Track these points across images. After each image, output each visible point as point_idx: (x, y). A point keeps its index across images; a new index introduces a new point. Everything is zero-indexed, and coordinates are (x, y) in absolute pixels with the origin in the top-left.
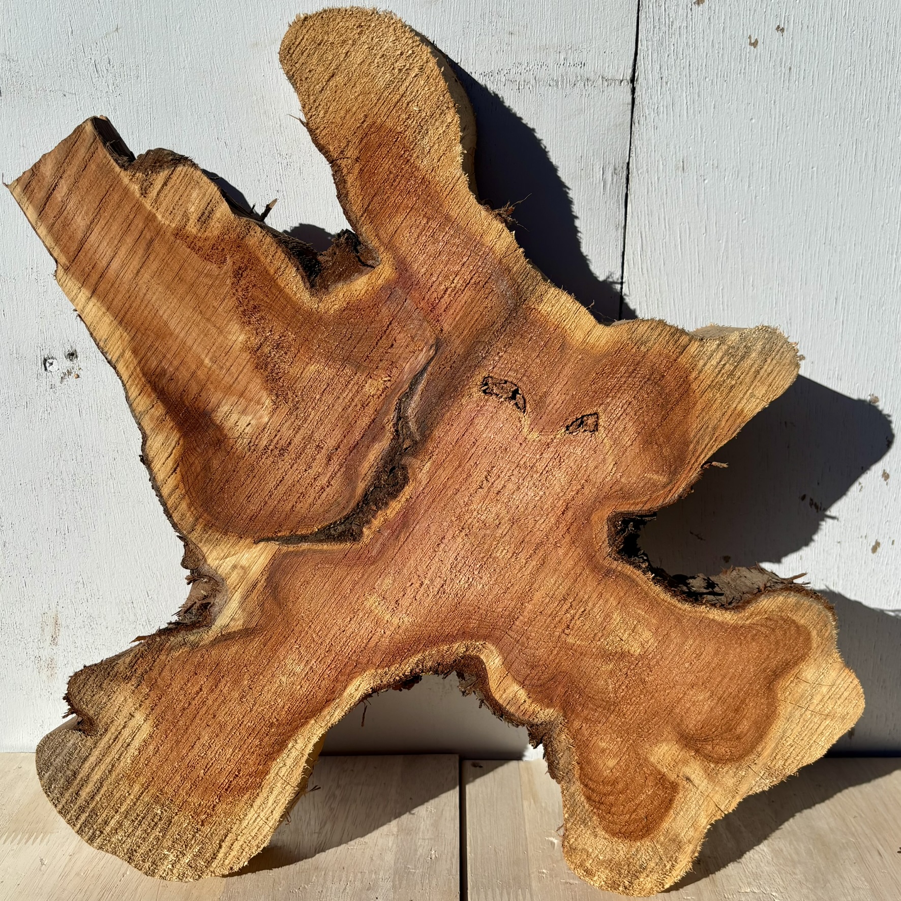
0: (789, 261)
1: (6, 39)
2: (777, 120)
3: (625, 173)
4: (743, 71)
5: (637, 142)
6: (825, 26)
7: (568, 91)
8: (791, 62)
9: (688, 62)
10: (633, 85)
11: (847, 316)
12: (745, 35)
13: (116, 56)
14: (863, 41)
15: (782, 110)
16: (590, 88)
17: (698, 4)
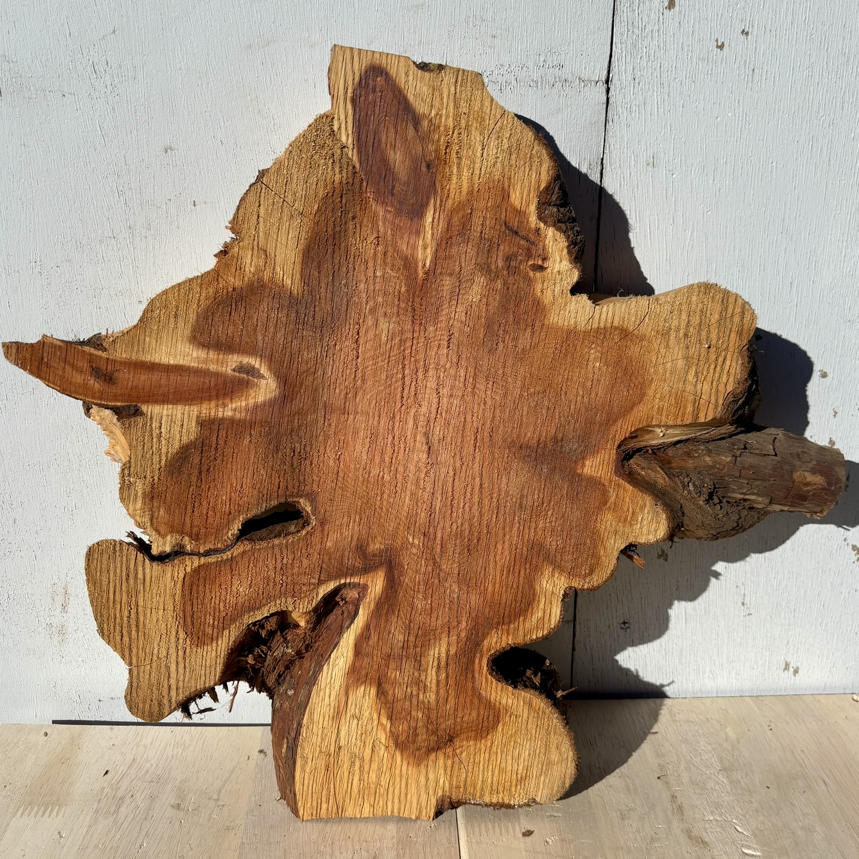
0: (749, 249)
1: (5, 40)
2: (741, 119)
3: (599, 168)
4: (710, 72)
5: (610, 140)
6: (786, 30)
7: (547, 92)
8: (754, 65)
9: (659, 63)
10: (608, 85)
11: (801, 299)
12: (713, 38)
13: (113, 57)
14: (821, 44)
15: (745, 110)
16: (567, 89)
17: (670, 9)
